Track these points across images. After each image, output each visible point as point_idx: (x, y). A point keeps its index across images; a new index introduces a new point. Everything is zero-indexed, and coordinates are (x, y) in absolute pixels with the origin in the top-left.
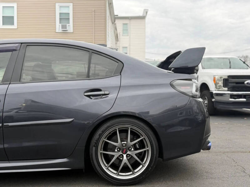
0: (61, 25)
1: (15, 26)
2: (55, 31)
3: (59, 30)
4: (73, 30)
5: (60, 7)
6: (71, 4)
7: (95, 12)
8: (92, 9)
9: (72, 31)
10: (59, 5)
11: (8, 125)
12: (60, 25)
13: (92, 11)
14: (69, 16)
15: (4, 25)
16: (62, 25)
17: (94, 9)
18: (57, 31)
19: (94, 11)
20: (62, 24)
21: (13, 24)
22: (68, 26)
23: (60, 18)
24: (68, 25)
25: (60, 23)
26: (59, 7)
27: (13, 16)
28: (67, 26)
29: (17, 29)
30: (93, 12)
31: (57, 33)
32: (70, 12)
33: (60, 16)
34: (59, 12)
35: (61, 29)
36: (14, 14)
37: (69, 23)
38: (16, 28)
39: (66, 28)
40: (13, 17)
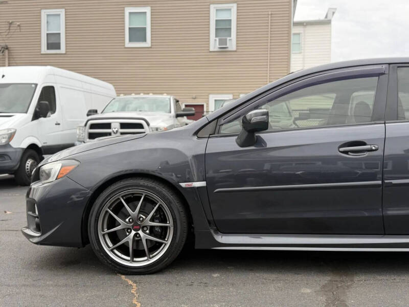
0: (217, 39)
1: (148, 44)
2: (209, 50)
3: (214, 48)
4: (237, 46)
5: (217, 10)
6: (235, 5)
7: (272, 16)
8: (268, 11)
9: (234, 48)
10: (214, 7)
11: (391, 183)
12: (215, 40)
13: (269, 14)
14: (230, 25)
15: (131, 43)
16: (220, 40)
17: (271, 11)
18: (212, 49)
19: (271, 14)
20: (220, 38)
21: (145, 40)
22: (230, 40)
23: (216, 29)
24: (228, 38)
25: (216, 36)
26: (215, 10)
27: (144, 26)
28: (228, 41)
29: (151, 48)
30: (270, 16)
31: (210, 52)
32: (232, 18)
33: (216, 26)
34: (215, 19)
35: (218, 46)
36: (146, 25)
37: (230, 36)
38: (150, 46)
39: (226, 45)
40: (144, 29)
